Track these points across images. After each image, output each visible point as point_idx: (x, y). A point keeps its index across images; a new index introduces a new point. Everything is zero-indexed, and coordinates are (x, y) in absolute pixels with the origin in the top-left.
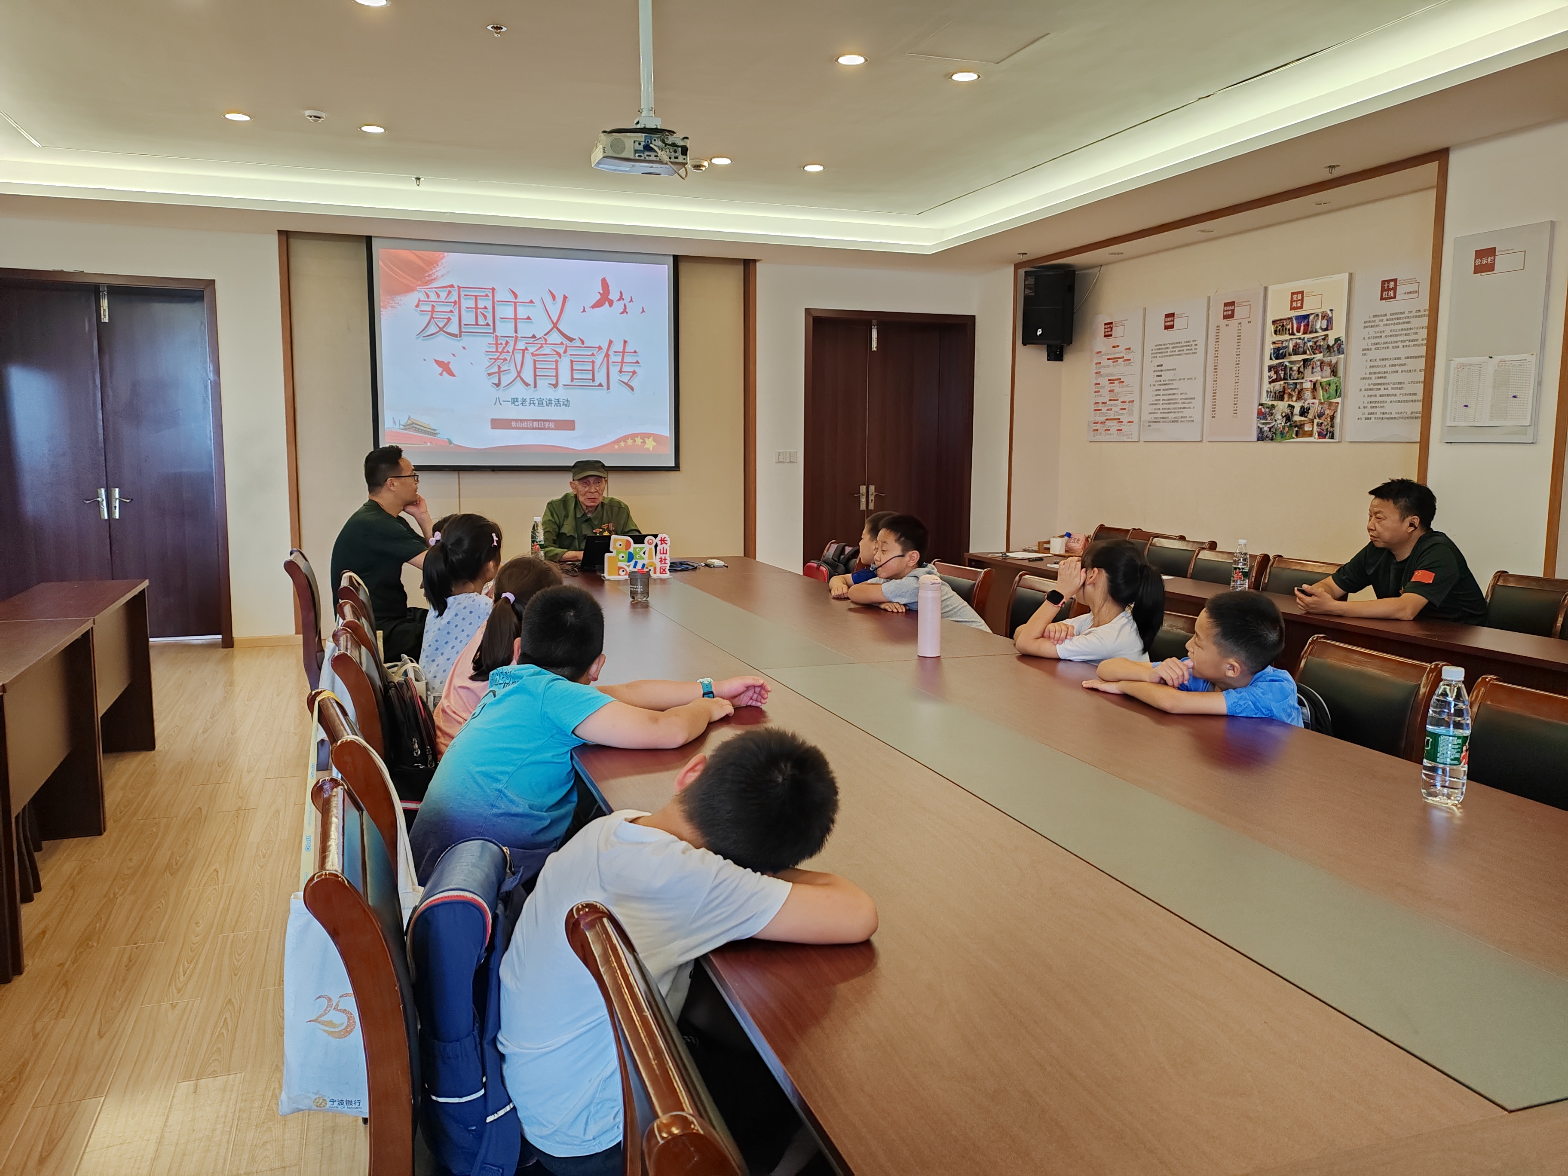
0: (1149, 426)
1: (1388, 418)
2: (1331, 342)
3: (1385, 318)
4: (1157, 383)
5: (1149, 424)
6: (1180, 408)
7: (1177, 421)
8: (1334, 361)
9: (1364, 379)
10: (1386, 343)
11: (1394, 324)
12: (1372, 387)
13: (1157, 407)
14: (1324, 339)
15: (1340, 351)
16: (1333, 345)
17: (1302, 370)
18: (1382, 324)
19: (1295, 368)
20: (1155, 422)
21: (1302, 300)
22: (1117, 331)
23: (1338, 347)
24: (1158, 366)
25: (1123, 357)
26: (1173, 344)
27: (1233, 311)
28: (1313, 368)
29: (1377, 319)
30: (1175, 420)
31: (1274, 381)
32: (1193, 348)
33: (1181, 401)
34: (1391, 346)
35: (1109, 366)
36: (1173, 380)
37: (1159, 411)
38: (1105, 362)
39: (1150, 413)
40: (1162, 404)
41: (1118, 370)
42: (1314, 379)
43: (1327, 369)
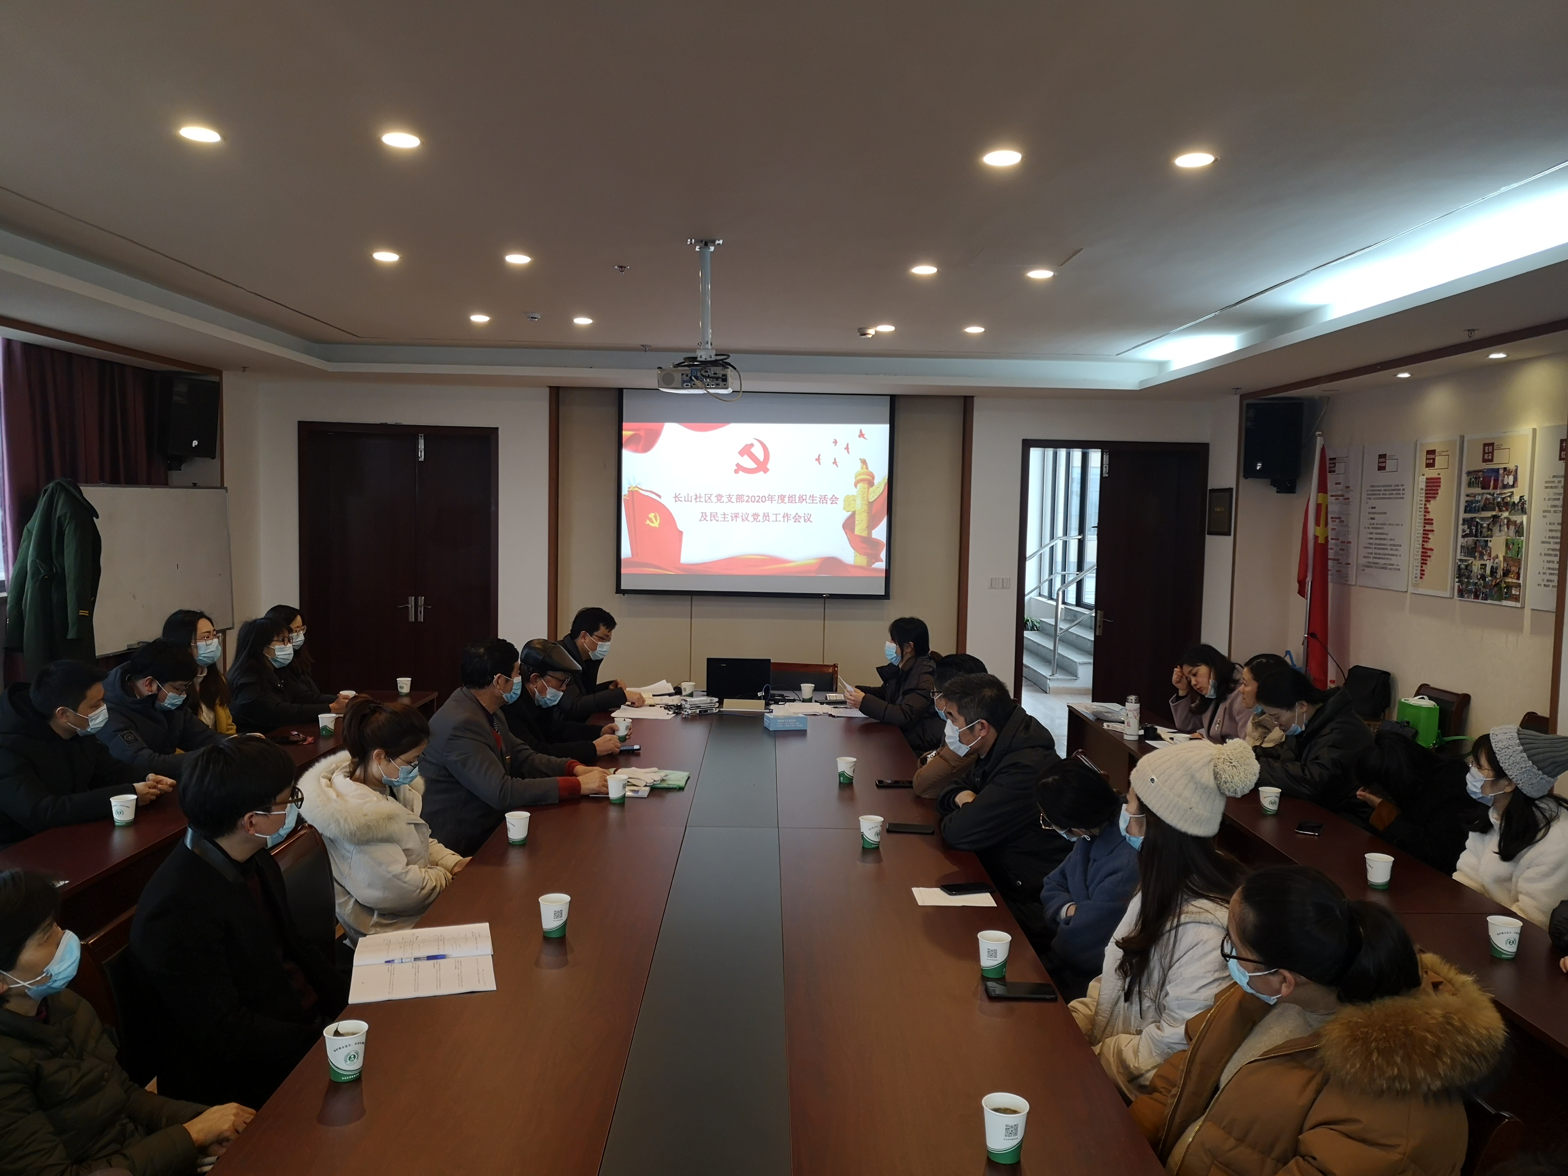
0: (1363, 570)
2: (1516, 499)
3: (1562, 480)
4: (1371, 526)
5: (1363, 568)
6: (1389, 555)
7: (1386, 568)
8: (1518, 522)
9: (1543, 542)
12: (1550, 552)
13: (1370, 551)
14: (1510, 496)
15: (1523, 511)
16: (1518, 503)
17: (1490, 527)
18: (1560, 485)
19: (1485, 525)
20: (1368, 567)
21: (1492, 453)
22: (1339, 468)
23: (1521, 507)
24: (1372, 508)
25: (1343, 496)
26: (1384, 486)
27: (1434, 459)
28: (1500, 526)
29: (1557, 480)
30: (1384, 566)
31: (1466, 536)
32: (1401, 492)
33: (1389, 547)
36: (1384, 524)
37: (1372, 556)
39: (1364, 557)
40: (1375, 548)
41: (1339, 509)
43: (1512, 528)
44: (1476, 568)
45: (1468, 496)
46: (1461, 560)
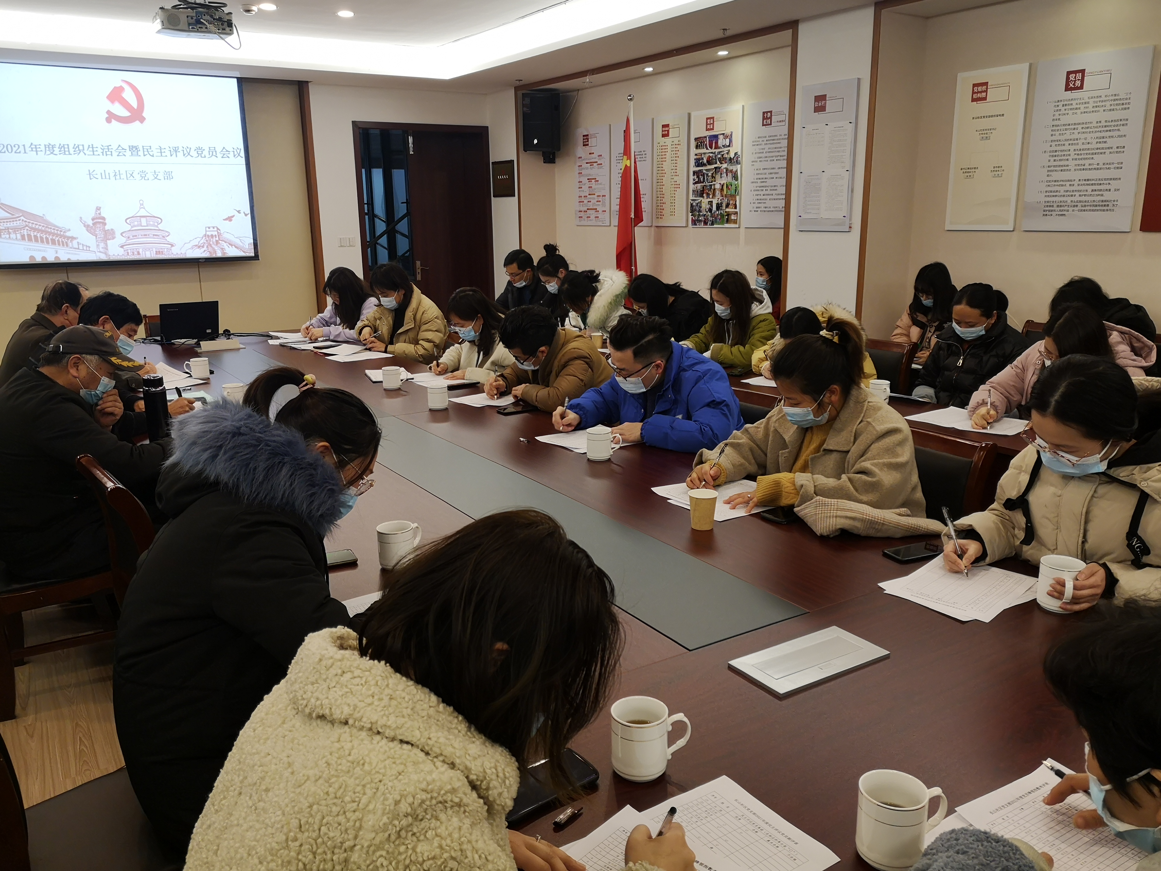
1: (768, 211)
2: (732, 155)
3: (765, 139)
8: (734, 170)
9: (753, 182)
10: (766, 157)
11: (771, 144)
12: (758, 188)
14: (728, 153)
15: (738, 162)
16: (734, 157)
17: (714, 175)
18: (763, 143)
19: (710, 174)
21: (713, 124)
22: (591, 142)
23: (735, 160)
25: (597, 162)
27: (668, 131)
28: (721, 174)
29: (761, 140)
31: (696, 183)
32: (644, 156)
34: (769, 159)
35: (587, 168)
38: (585, 165)
41: (594, 172)
42: (722, 183)
43: (730, 175)
44: (705, 205)
45: (696, 155)
46: (693, 200)
